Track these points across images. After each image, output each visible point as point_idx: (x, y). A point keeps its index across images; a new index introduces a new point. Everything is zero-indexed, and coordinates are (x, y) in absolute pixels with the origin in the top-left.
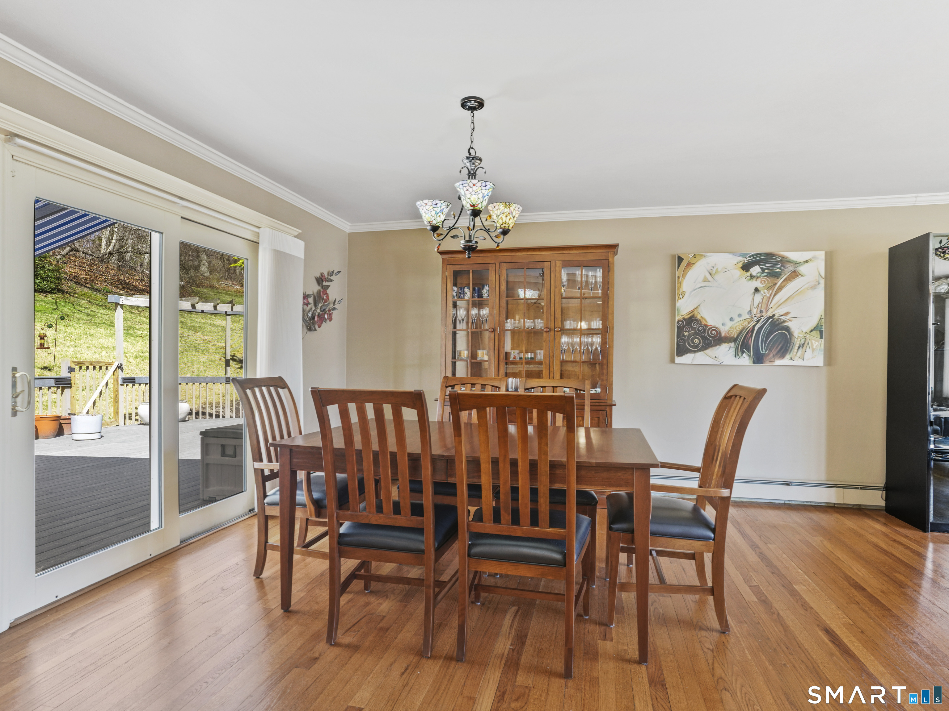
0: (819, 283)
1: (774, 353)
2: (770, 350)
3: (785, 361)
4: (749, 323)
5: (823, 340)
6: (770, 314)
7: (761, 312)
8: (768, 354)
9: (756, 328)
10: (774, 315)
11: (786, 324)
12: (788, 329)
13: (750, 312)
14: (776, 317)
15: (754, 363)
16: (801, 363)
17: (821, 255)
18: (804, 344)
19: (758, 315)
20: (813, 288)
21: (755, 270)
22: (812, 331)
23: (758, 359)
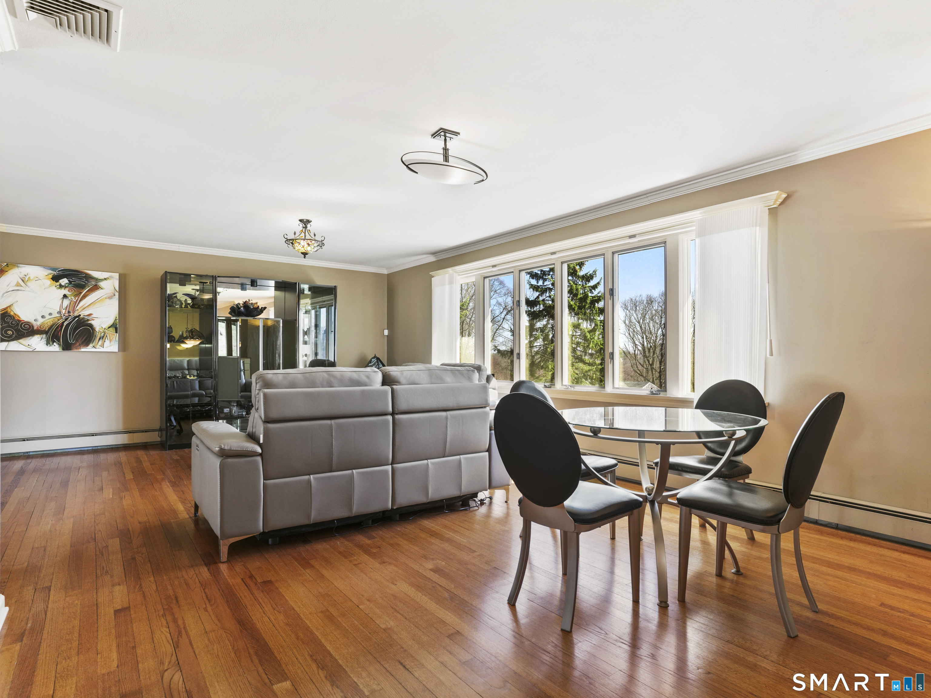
0: (114, 295)
1: (80, 343)
2: (77, 341)
3: (90, 348)
4: (58, 320)
5: (118, 334)
6: (76, 314)
7: (69, 312)
8: (75, 343)
9: (65, 324)
10: (80, 315)
11: (89, 322)
12: (91, 326)
13: (59, 312)
14: (82, 316)
15: (63, 349)
16: (102, 350)
17: (116, 275)
18: (103, 337)
19: (67, 315)
20: (110, 298)
21: (64, 281)
22: (109, 327)
23: (67, 347)
